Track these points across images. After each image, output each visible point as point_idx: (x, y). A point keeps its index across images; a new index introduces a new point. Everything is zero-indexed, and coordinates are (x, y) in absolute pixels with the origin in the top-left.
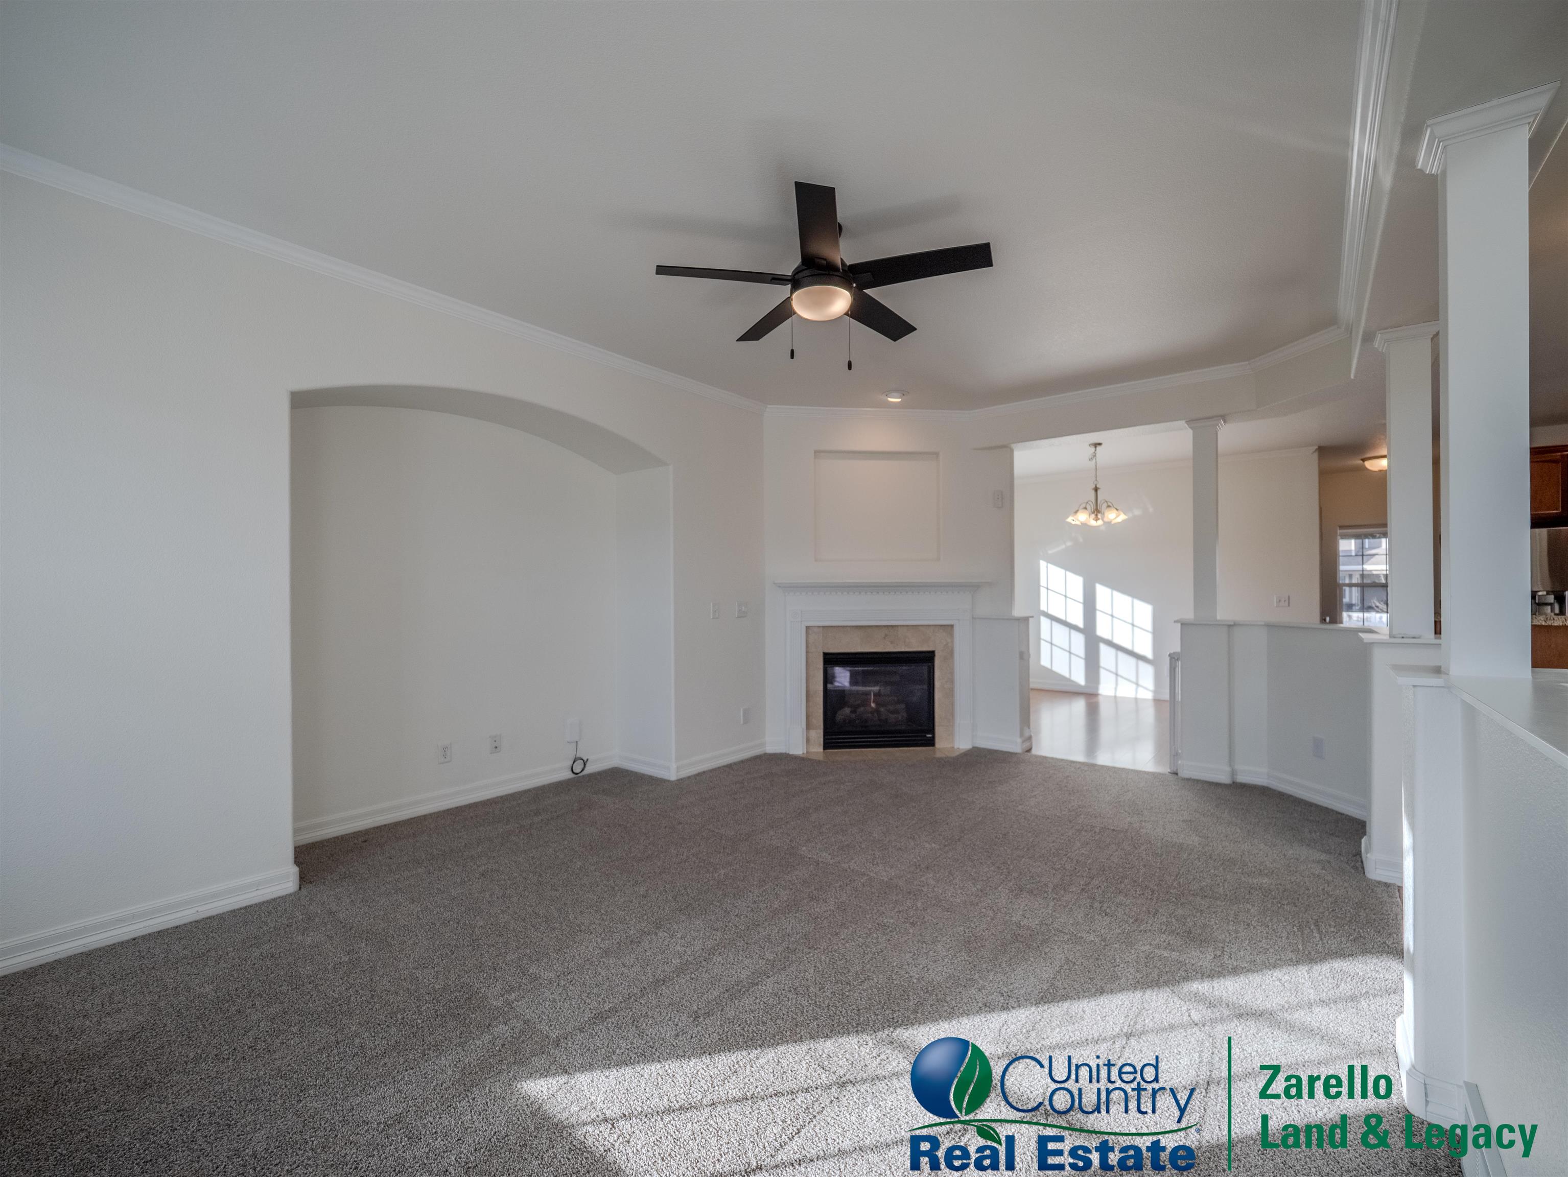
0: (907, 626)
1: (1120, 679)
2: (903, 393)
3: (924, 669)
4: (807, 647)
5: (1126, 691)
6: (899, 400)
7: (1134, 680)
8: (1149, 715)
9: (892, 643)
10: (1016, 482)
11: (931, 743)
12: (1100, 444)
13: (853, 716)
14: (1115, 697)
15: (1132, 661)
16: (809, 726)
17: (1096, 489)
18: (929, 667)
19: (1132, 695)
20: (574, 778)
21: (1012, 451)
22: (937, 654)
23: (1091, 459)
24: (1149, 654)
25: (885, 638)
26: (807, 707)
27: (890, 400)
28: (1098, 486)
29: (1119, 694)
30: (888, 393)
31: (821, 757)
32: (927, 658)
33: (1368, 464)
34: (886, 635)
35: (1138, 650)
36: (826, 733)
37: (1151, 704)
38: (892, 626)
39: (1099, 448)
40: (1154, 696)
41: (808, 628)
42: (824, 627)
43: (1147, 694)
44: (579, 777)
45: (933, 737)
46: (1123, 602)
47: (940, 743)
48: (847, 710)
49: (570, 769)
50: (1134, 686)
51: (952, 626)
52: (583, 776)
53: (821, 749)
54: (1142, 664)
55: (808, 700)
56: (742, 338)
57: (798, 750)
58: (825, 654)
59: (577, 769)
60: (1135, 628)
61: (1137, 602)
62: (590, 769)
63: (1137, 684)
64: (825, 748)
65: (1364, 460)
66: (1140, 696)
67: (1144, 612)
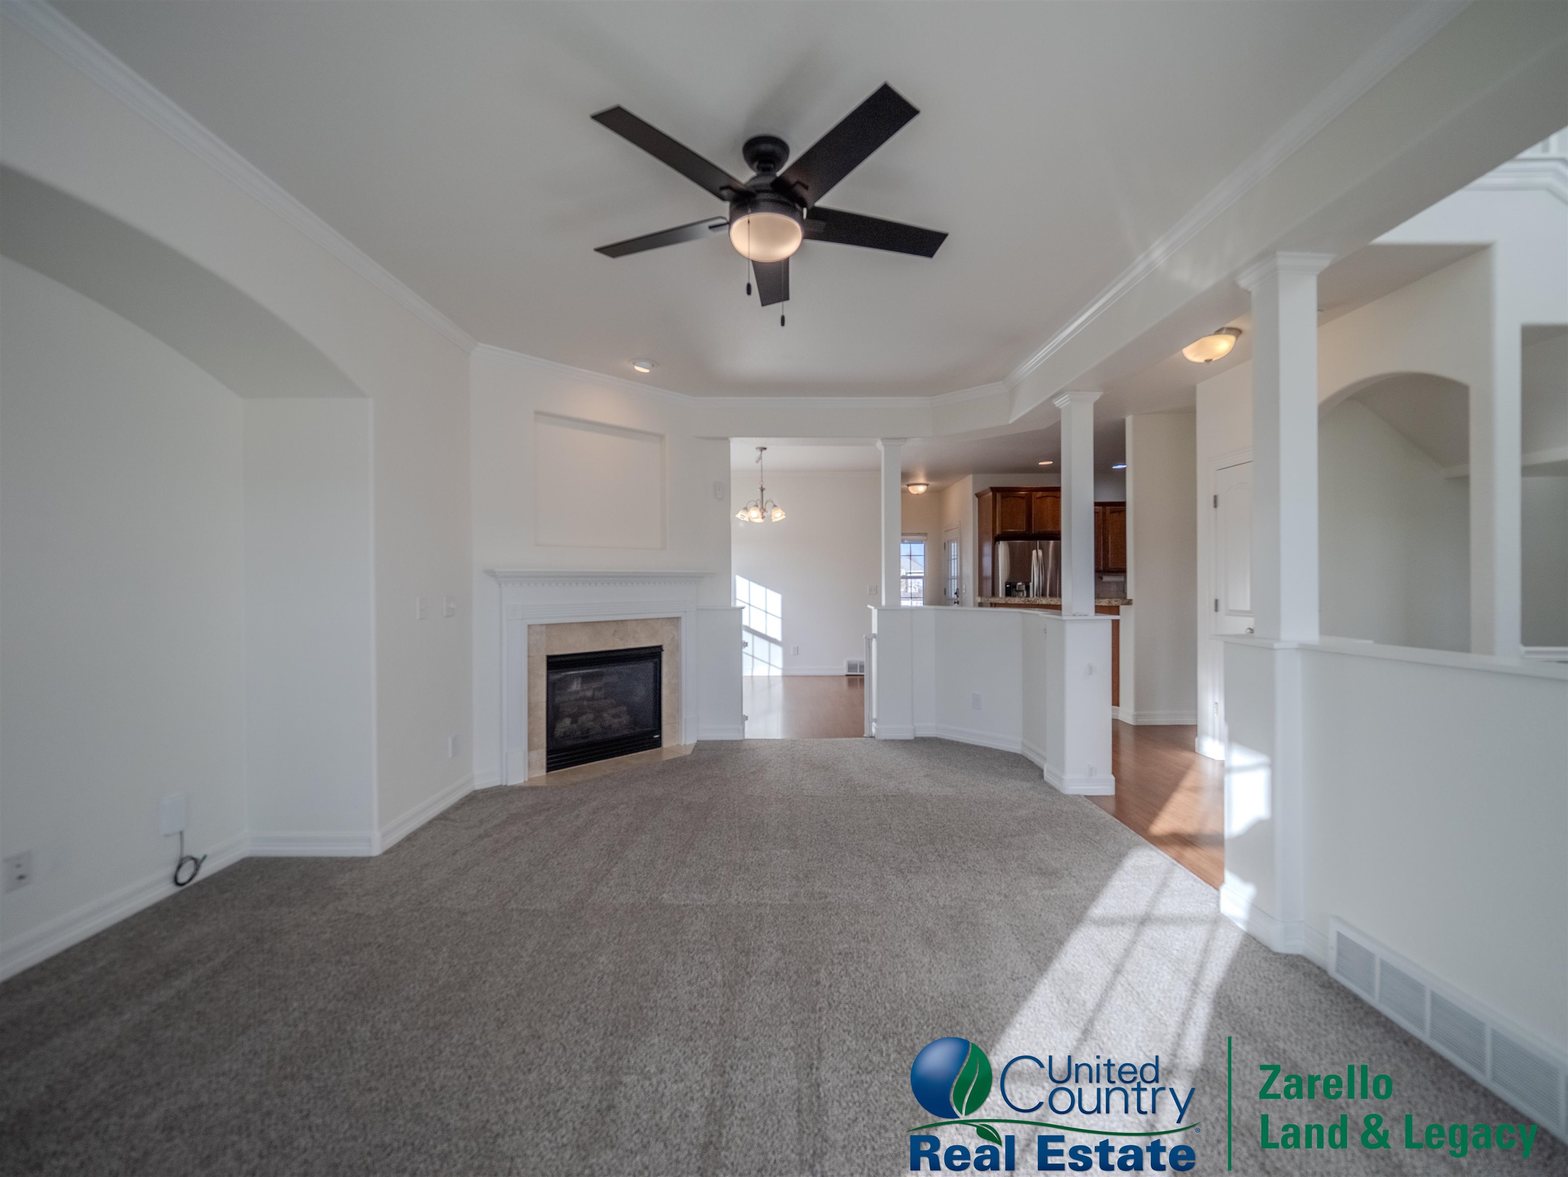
0: (637, 620)
1: (755, 660)
2: (653, 365)
3: (650, 665)
4: (529, 650)
5: (761, 670)
6: (647, 371)
7: (767, 660)
8: (778, 690)
9: (621, 639)
10: (733, 475)
11: (658, 744)
12: (765, 449)
13: (575, 726)
14: (752, 676)
15: (765, 643)
16: (531, 747)
17: (762, 490)
18: (655, 663)
19: (766, 674)
20: (182, 892)
21: (729, 442)
22: (664, 648)
23: (757, 462)
24: (779, 638)
25: (614, 635)
26: (529, 723)
27: (638, 368)
28: (764, 487)
29: (755, 674)
30: (637, 361)
31: (543, 783)
32: (654, 654)
33: (911, 489)
34: (615, 631)
35: (770, 634)
36: (549, 752)
37: (780, 679)
38: (622, 621)
39: (764, 452)
40: (783, 673)
41: (529, 626)
42: (547, 625)
43: (777, 672)
44: (190, 887)
45: (660, 738)
46: (758, 591)
47: (666, 743)
48: (567, 721)
49: (172, 880)
50: (767, 665)
51: (678, 618)
52: (198, 884)
53: (543, 772)
54: (773, 646)
55: (529, 715)
56: (600, 250)
57: (518, 778)
58: (549, 657)
59: (183, 877)
60: (768, 615)
61: (769, 592)
62: (206, 871)
63: (770, 664)
64: (549, 769)
65: (908, 485)
66: (772, 674)
67: (775, 600)
